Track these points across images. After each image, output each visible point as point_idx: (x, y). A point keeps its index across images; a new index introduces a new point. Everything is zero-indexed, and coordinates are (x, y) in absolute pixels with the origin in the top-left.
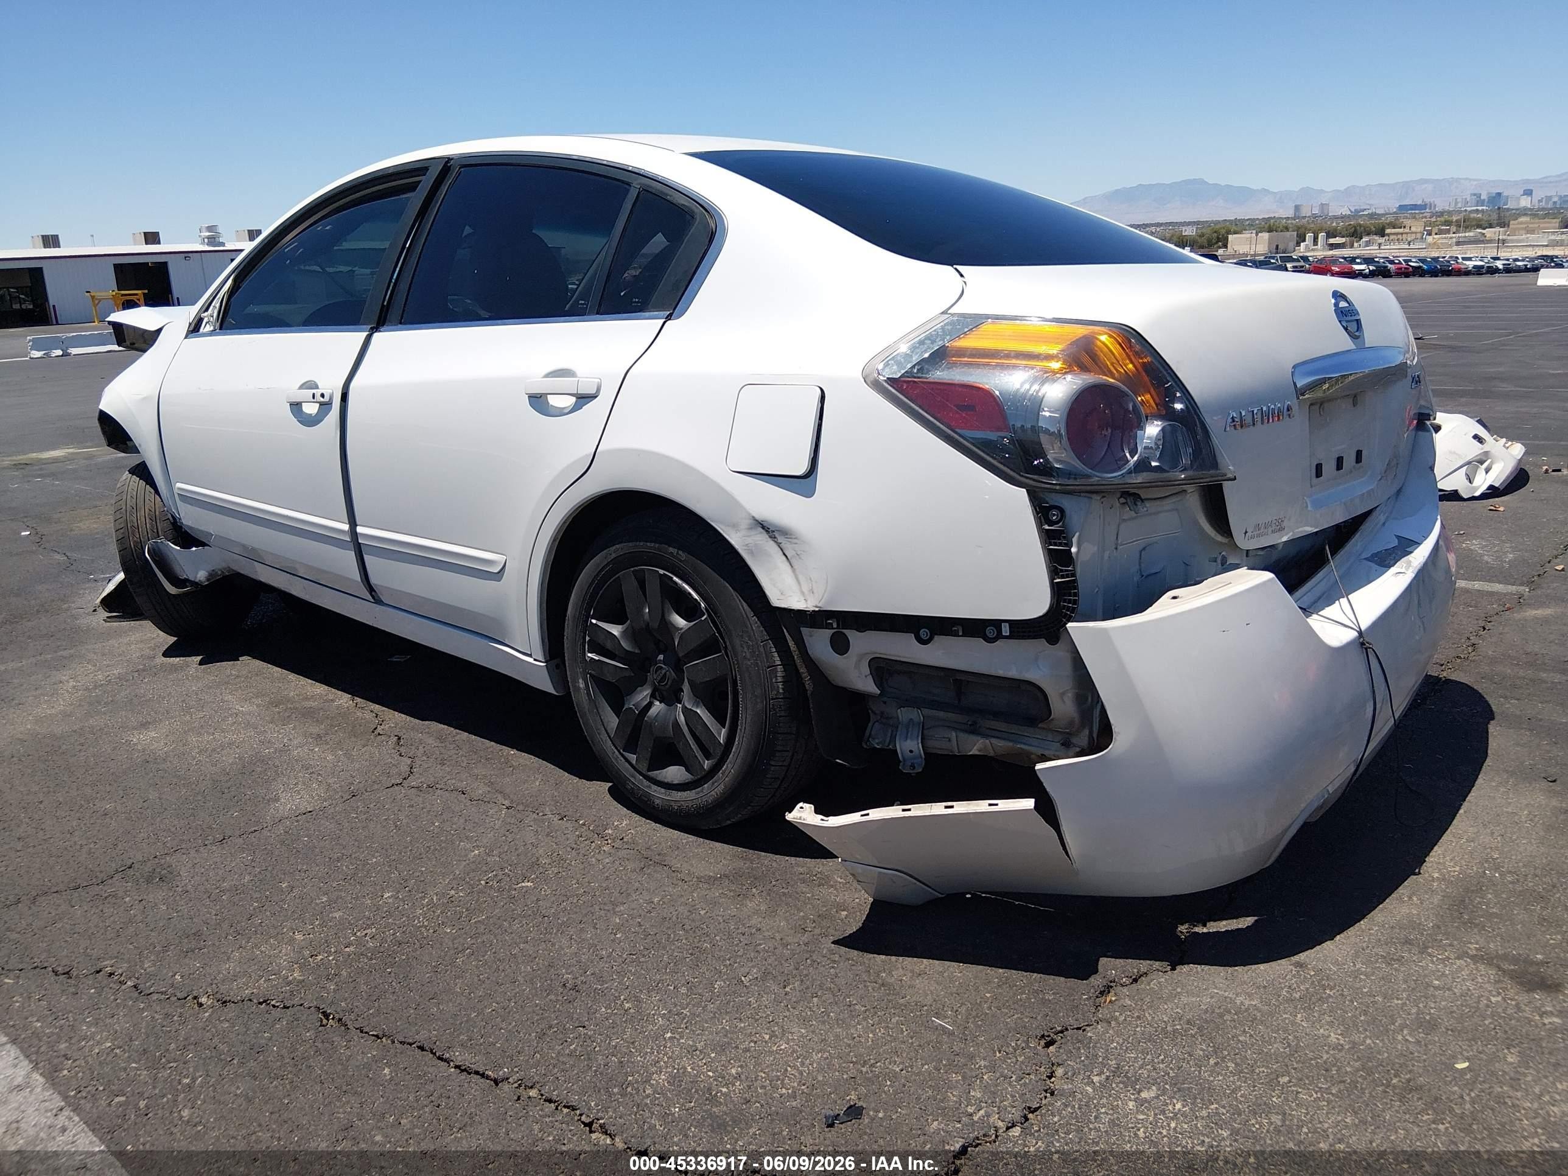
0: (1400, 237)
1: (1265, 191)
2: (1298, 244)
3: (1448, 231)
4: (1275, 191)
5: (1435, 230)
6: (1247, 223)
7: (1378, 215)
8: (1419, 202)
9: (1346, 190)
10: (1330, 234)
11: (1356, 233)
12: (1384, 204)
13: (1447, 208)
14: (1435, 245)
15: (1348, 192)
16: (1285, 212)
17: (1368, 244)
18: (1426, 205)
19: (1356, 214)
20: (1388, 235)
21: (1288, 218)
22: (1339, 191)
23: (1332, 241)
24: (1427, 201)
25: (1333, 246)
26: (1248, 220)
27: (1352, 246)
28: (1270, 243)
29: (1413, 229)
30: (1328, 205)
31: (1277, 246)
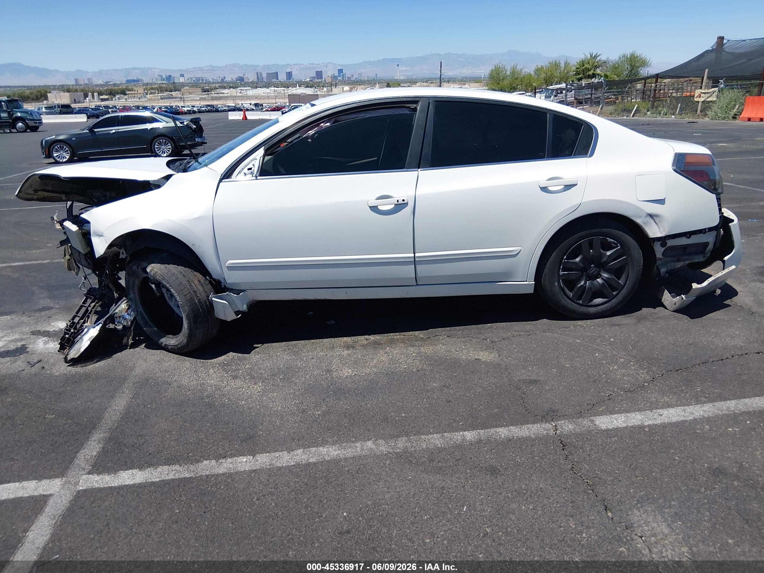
0: (133, 95)
1: (57, 71)
2: (85, 98)
3: (155, 93)
4: (63, 71)
5: (149, 92)
6: (52, 87)
7: (118, 84)
8: (135, 79)
9: (99, 71)
10: (100, 94)
11: (112, 93)
12: (119, 79)
13: (149, 82)
14: (150, 100)
15: (101, 72)
16: (70, 82)
17: (119, 99)
18: (139, 80)
19: (107, 84)
20: (128, 94)
21: (73, 85)
22: (95, 72)
23: (101, 97)
24: (139, 78)
25: (103, 100)
26: (52, 85)
27: (112, 100)
28: (71, 99)
29: (139, 92)
30: (91, 79)
31: (75, 100)
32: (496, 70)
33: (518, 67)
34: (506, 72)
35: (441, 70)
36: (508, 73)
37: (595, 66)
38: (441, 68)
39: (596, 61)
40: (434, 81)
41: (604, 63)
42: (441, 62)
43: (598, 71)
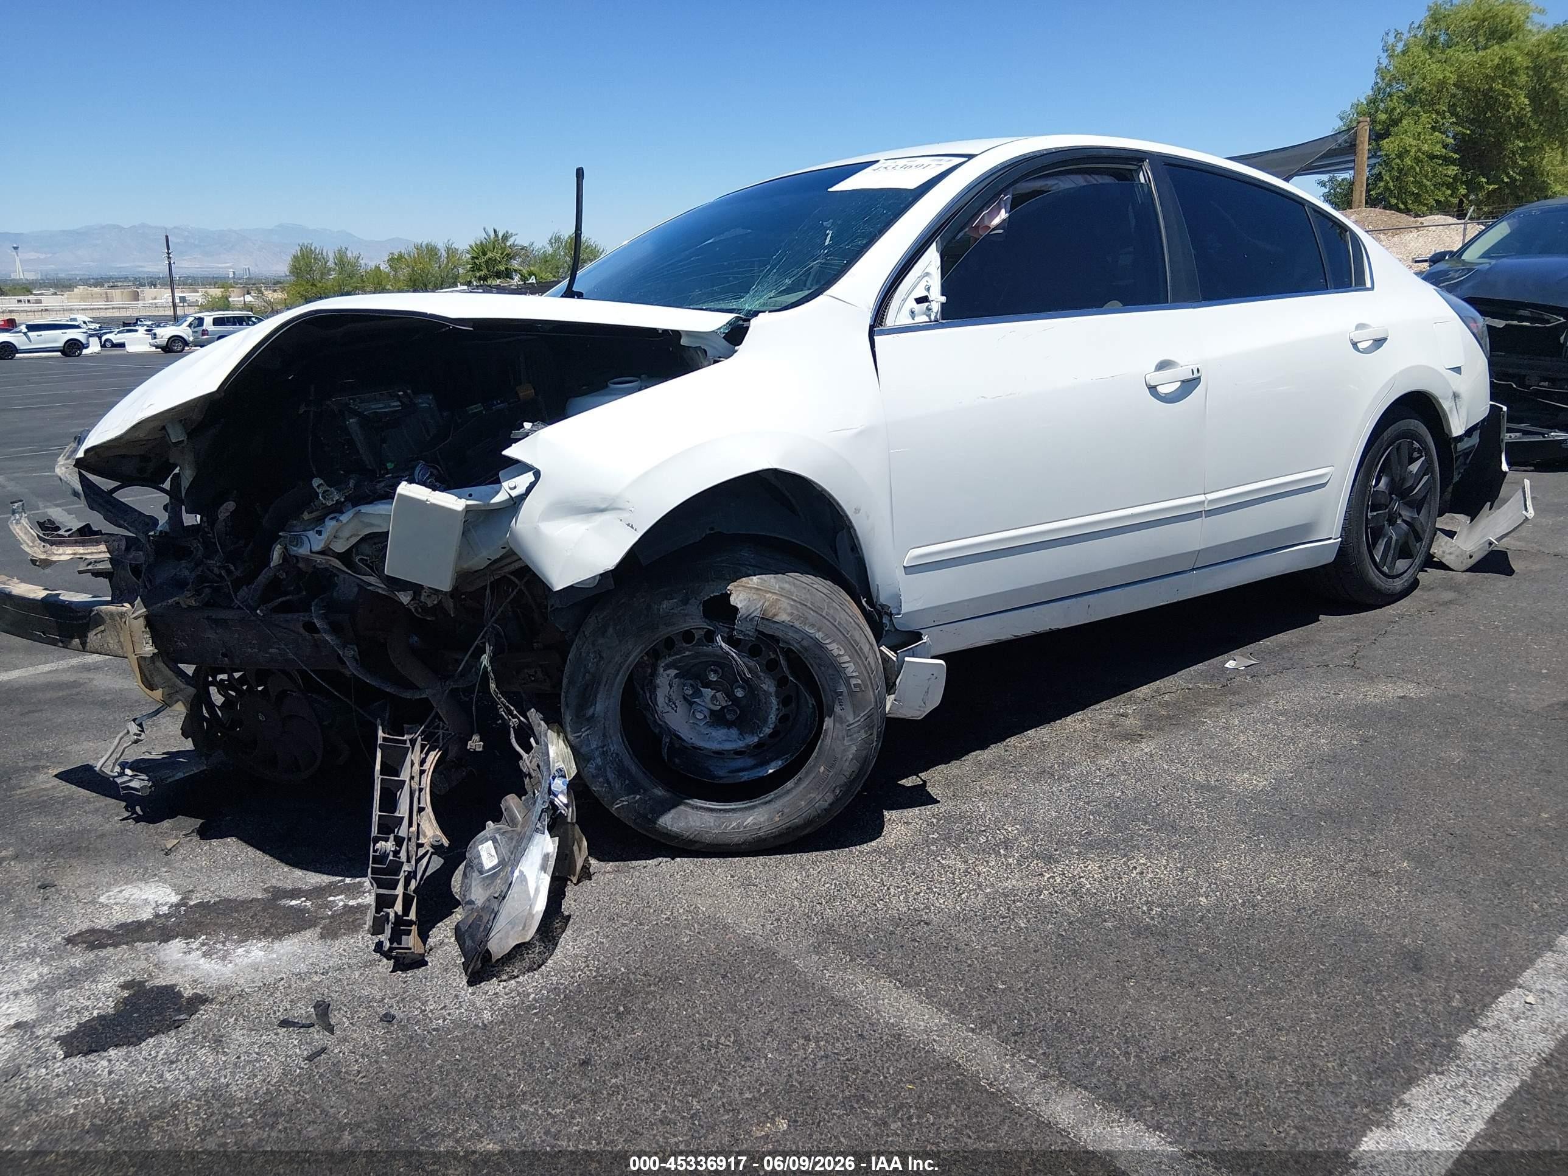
32: (302, 255)
33: (349, 254)
34: (326, 263)
35: (169, 254)
36: (331, 264)
37: (508, 255)
38: (168, 248)
39: (508, 244)
40: (119, 284)
41: (522, 249)
42: (167, 237)
43: (515, 264)
